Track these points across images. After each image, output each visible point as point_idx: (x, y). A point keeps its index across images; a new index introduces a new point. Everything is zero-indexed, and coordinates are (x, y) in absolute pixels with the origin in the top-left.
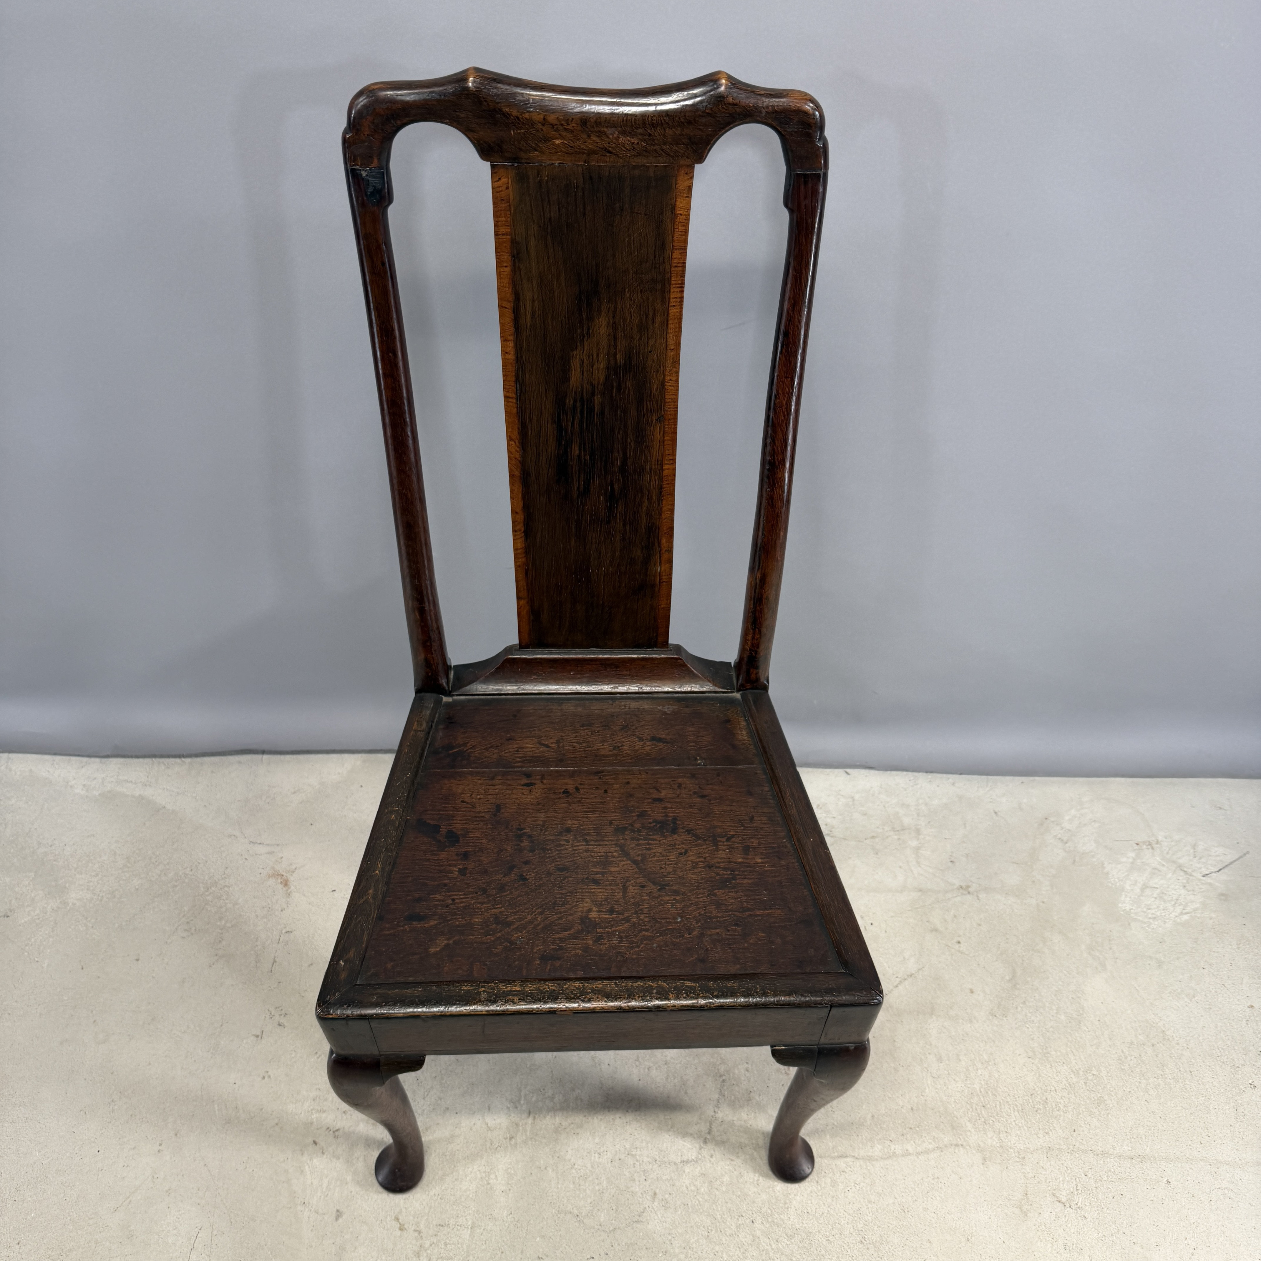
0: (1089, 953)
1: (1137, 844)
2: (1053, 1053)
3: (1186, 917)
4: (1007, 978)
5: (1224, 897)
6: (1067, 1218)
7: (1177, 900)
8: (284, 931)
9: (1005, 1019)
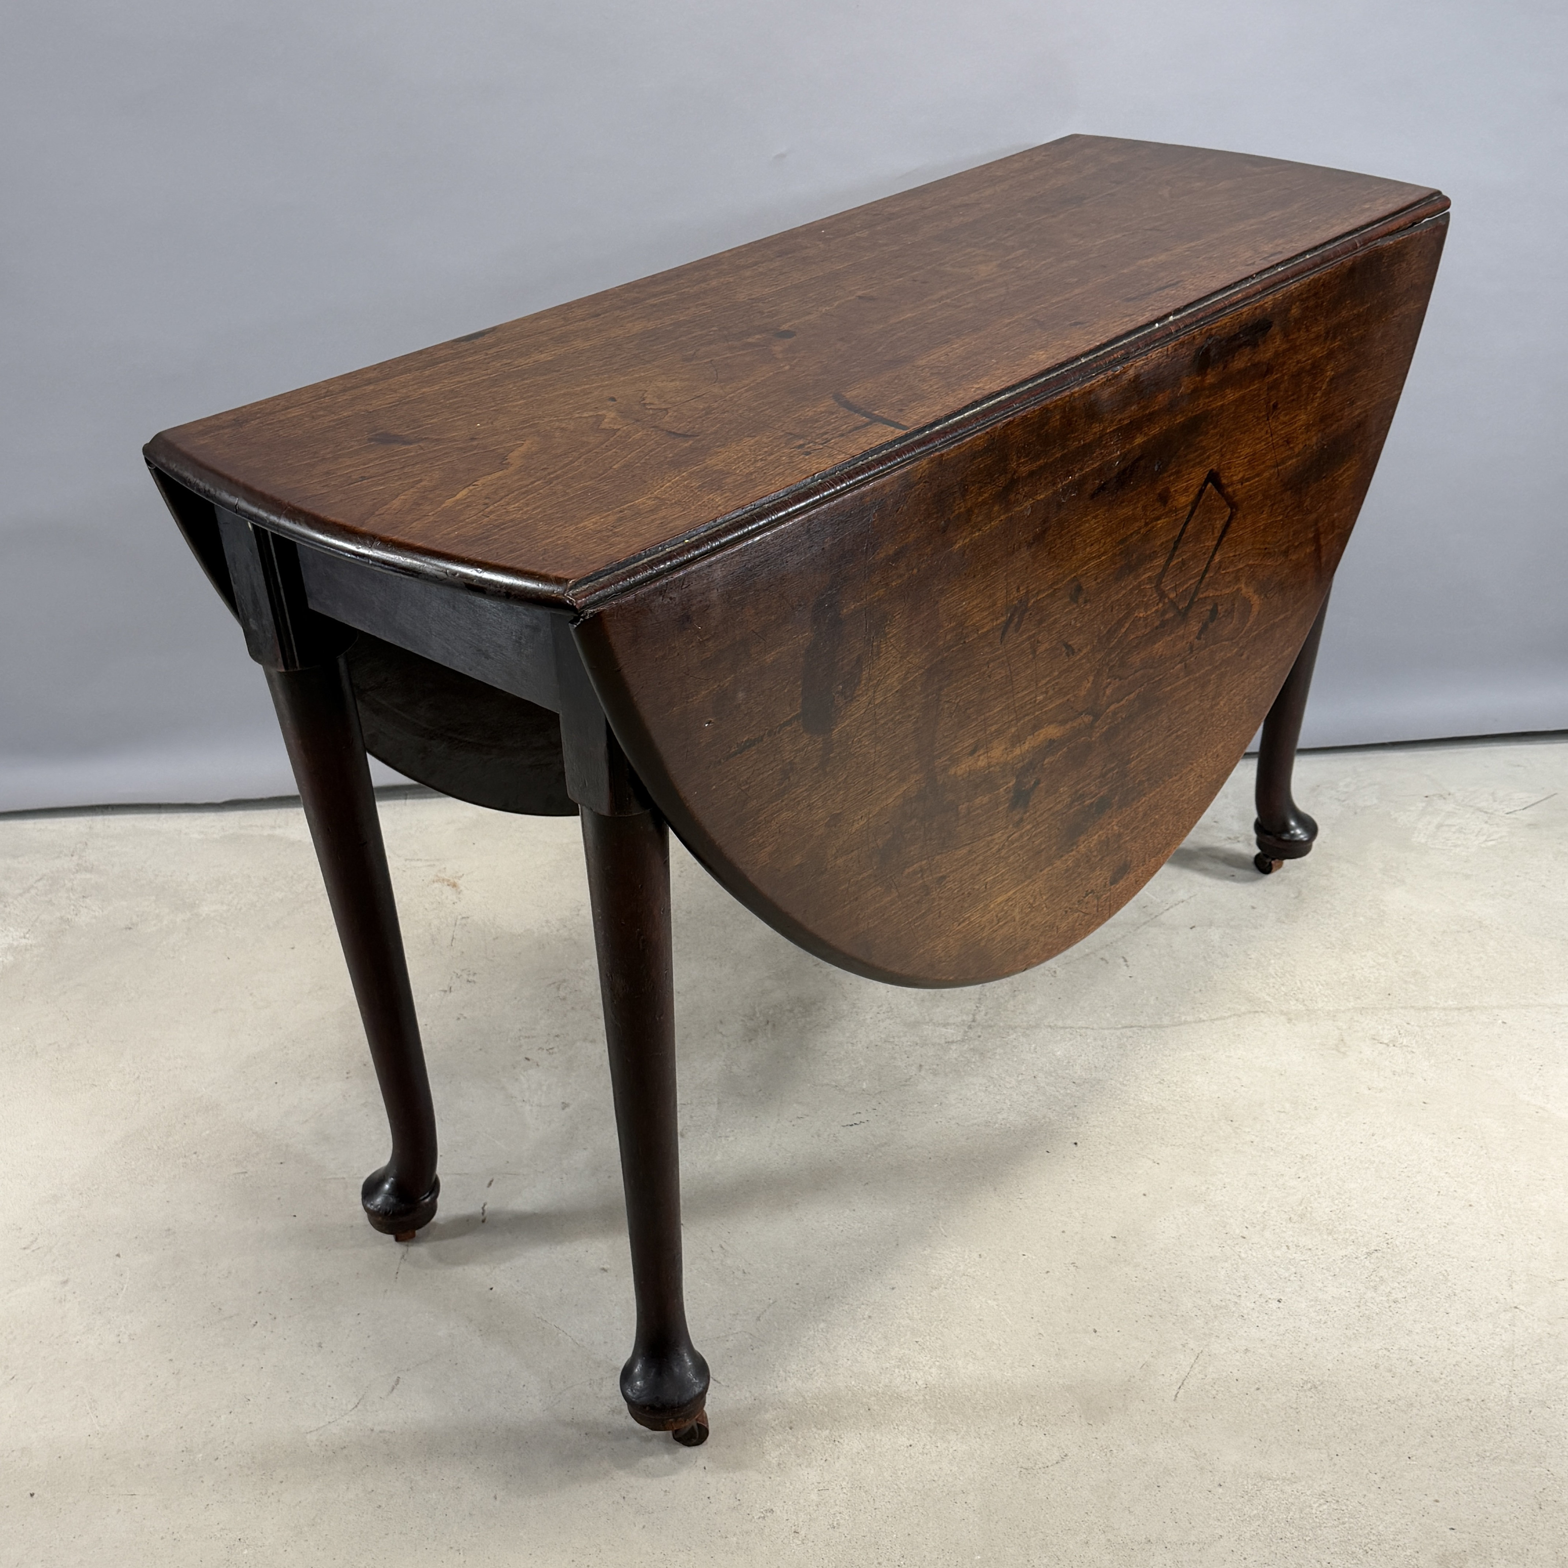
0: (1384, 874)
1: (1427, 797)
2: (1355, 943)
3: (1490, 844)
4: (1293, 895)
5: (1532, 826)
6: (1392, 1054)
7: (1479, 832)
8: (460, 917)
9: (1294, 924)
